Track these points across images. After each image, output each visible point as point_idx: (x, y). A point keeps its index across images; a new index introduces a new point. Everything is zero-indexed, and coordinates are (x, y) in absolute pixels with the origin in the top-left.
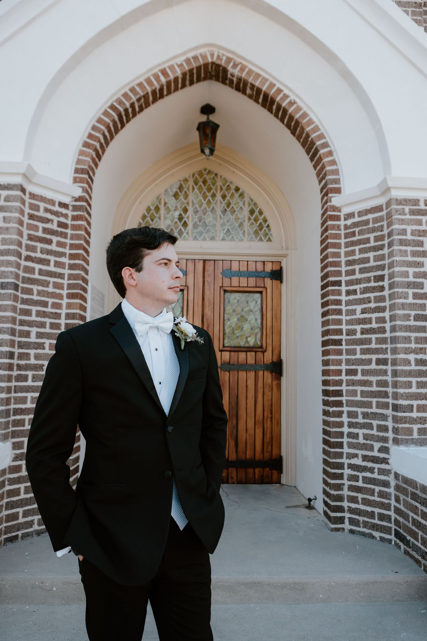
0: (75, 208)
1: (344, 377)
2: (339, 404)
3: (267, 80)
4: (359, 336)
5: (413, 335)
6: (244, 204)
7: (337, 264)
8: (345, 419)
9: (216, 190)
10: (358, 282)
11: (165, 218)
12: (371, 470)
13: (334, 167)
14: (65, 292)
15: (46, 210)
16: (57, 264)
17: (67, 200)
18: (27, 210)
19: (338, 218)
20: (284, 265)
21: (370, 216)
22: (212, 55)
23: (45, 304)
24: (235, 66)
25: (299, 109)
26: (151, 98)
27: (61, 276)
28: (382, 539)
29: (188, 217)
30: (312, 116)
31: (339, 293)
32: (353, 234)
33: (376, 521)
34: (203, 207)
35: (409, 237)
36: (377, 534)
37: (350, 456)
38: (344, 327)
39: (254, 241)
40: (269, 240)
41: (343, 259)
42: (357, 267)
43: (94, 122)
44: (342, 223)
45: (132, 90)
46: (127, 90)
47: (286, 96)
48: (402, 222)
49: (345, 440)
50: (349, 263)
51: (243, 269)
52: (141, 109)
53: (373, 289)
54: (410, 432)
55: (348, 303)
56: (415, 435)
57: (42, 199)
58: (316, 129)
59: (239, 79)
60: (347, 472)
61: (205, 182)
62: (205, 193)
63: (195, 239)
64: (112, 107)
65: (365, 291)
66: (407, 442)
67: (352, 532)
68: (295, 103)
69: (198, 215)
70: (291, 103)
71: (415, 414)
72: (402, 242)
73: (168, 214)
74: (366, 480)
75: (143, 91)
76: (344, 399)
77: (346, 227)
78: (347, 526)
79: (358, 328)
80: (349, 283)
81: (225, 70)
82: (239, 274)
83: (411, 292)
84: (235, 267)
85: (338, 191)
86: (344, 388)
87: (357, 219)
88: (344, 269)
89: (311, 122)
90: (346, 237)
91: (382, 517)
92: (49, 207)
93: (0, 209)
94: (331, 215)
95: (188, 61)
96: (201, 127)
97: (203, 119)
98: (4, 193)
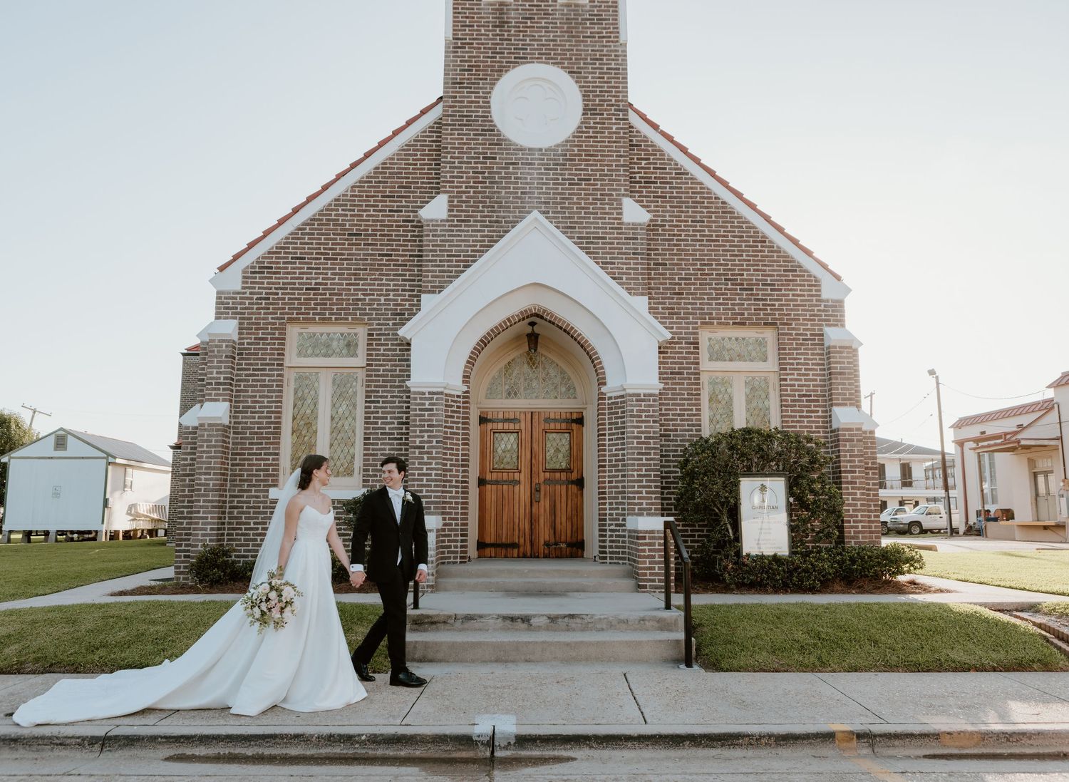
0: (464, 397)
1: (607, 485)
2: (605, 498)
3: (565, 323)
4: (614, 463)
5: (636, 462)
7: (604, 424)
8: (607, 506)
9: (539, 364)
10: (614, 434)
11: (505, 384)
12: (619, 531)
13: (603, 371)
14: (460, 442)
15: (452, 401)
16: (458, 428)
17: (460, 393)
18: (444, 403)
19: (604, 399)
20: (584, 414)
21: (619, 400)
22: (535, 309)
23: (452, 449)
24: (548, 314)
26: (501, 331)
27: (458, 434)
28: (623, 563)
29: (521, 383)
30: (591, 341)
31: (605, 440)
32: (611, 409)
33: (621, 555)
34: (530, 377)
35: (635, 413)
36: (621, 562)
37: (610, 525)
38: (607, 458)
39: (565, 398)
40: (575, 398)
41: (607, 422)
42: (613, 426)
43: (472, 350)
44: (607, 401)
45: (492, 330)
46: (489, 331)
48: (632, 405)
49: (608, 517)
50: (610, 424)
51: (558, 417)
52: (496, 337)
53: (620, 439)
54: (634, 509)
55: (609, 445)
56: (636, 511)
57: (450, 396)
58: (593, 349)
59: (551, 320)
60: (608, 533)
61: (531, 359)
62: (531, 366)
63: (525, 398)
64: (481, 340)
65: (617, 439)
66: (632, 514)
67: (610, 563)
68: (581, 334)
69: (528, 382)
70: (579, 335)
71: (636, 501)
72: (631, 416)
73: (507, 381)
74: (617, 536)
76: (607, 496)
77: (609, 404)
78: (608, 561)
79: (614, 458)
80: (610, 435)
81: (542, 316)
82: (555, 420)
83: (635, 441)
84: (552, 416)
85: (605, 384)
86: (607, 490)
87: (613, 401)
88: (607, 427)
89: (590, 345)
90: (608, 410)
91: (623, 553)
92: (453, 399)
93: (434, 404)
94: (601, 397)
95: (521, 312)
96: (529, 336)
97: (529, 329)
98: (435, 396)
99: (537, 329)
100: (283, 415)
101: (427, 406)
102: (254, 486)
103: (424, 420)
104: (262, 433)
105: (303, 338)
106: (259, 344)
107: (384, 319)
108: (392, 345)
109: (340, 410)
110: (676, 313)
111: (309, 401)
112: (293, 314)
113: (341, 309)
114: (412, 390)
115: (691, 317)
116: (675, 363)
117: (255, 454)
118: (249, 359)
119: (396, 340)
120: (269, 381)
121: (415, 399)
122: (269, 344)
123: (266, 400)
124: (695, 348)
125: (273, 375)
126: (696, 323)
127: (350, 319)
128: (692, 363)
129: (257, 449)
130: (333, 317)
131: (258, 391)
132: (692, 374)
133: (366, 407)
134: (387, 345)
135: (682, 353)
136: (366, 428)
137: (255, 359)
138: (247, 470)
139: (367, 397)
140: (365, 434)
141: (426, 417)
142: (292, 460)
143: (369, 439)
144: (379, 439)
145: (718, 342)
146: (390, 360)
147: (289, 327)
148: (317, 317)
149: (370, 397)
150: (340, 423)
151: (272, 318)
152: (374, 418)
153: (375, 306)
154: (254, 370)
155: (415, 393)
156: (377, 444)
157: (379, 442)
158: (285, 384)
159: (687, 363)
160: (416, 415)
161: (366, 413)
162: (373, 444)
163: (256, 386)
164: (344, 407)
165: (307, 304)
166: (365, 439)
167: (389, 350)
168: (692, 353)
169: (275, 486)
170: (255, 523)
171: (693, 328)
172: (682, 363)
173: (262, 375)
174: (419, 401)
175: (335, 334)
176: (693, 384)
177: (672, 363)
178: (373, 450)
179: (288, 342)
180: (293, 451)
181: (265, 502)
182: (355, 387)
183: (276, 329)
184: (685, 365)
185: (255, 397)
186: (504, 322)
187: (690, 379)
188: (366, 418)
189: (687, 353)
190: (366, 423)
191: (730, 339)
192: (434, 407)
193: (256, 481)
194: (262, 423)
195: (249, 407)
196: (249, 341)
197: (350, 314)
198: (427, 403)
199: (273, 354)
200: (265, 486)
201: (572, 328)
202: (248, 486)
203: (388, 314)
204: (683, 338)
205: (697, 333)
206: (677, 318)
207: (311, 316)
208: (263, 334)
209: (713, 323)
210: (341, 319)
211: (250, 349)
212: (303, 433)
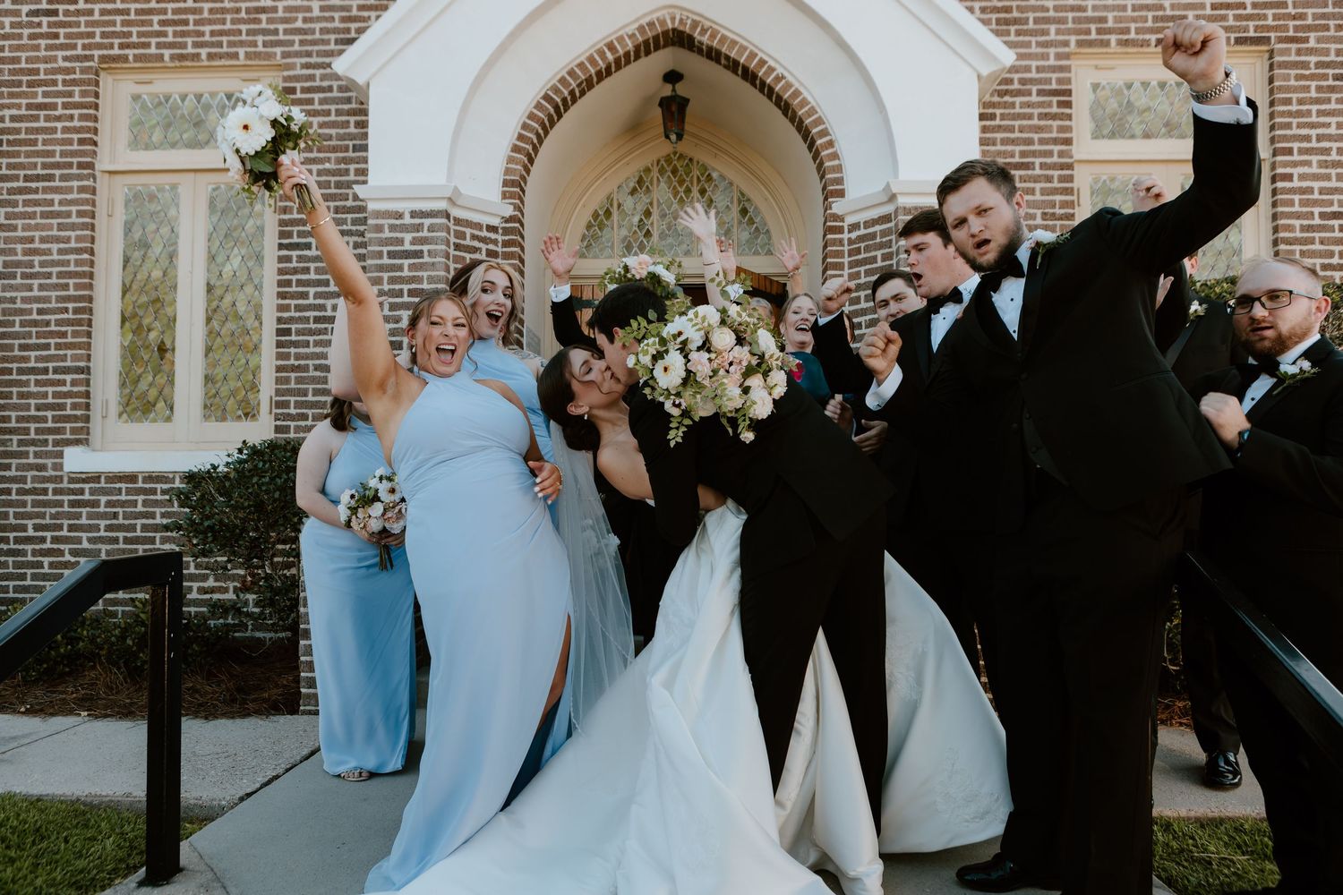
0: (506, 231)
3: (745, 48)
6: (732, 203)
9: (692, 184)
11: (620, 227)
13: (836, 162)
15: (474, 237)
17: (495, 222)
18: (453, 240)
19: (840, 230)
21: (878, 228)
22: (673, 19)
24: (704, 31)
25: (789, 85)
26: (595, 79)
29: (652, 224)
30: (805, 94)
32: (858, 251)
34: (672, 209)
39: (747, 255)
43: (524, 119)
44: (846, 236)
45: (571, 73)
46: (564, 73)
47: (772, 69)
52: (583, 93)
57: (469, 224)
58: (813, 111)
59: (710, 49)
61: (674, 172)
62: (675, 188)
64: (546, 97)
68: (783, 77)
69: (667, 220)
70: (779, 79)
73: (623, 220)
75: (585, 74)
77: (851, 242)
81: (691, 38)
85: (841, 194)
87: (862, 232)
89: (804, 102)
90: (850, 256)
92: (477, 232)
93: (424, 241)
94: (832, 226)
95: (641, 29)
96: (665, 103)
97: (667, 90)
98: (427, 222)
99: (682, 89)
100: (99, 283)
101: (407, 246)
102: (33, 443)
103: (402, 280)
104: (48, 323)
105: (144, 107)
106: (36, 118)
107: (319, 54)
108: (339, 113)
109: (227, 270)
110: (1016, 21)
111: (157, 250)
112: (111, 46)
113: (221, 33)
114: (371, 206)
115: (1053, 28)
116: (1013, 142)
117: (33, 371)
118: (17, 154)
119: (349, 100)
120: (61, 203)
121: (379, 229)
122: (58, 119)
123: (55, 247)
124: (1061, 104)
125: (69, 190)
126: (1066, 44)
127: (242, 56)
128: (1055, 141)
129: (38, 359)
130: (204, 52)
131: (37, 227)
132: (1054, 166)
133: (281, 259)
134: (328, 113)
135: (1030, 117)
136: (281, 308)
137: (28, 155)
138: (15, 407)
139: (282, 235)
140: (279, 320)
141: (406, 273)
142: (123, 385)
143: (287, 332)
144: (311, 332)
145: (1117, 92)
146: (334, 149)
147: (106, 81)
148: (167, 53)
149: (289, 235)
150: (228, 299)
151: (66, 59)
152: (300, 283)
153: (299, 24)
154: (27, 178)
155: (378, 214)
156: (307, 344)
157: (311, 339)
158: (101, 211)
159: (1042, 141)
160: (381, 268)
161: (281, 272)
162: (295, 344)
163: (32, 216)
164: (236, 262)
165: (143, 23)
166: (280, 332)
167: (333, 125)
168: (1054, 117)
169: (77, 442)
170: (37, 528)
171: (1059, 56)
172: (1029, 142)
173: (45, 190)
174: (387, 234)
175: (213, 95)
176: (1055, 191)
177: (1005, 142)
178: (298, 357)
179: (105, 113)
180: (123, 365)
181: (59, 479)
182: (261, 215)
183: (74, 82)
184: (1037, 147)
185: (32, 240)
186: (601, 53)
187: (1049, 179)
188: (281, 284)
189: (1043, 116)
190: (281, 296)
191: (1145, 85)
192: (425, 248)
193: (38, 431)
194: (47, 300)
195: (18, 264)
196: (14, 112)
197: (242, 44)
198: (408, 237)
199: (70, 142)
200: (56, 443)
201: (762, 62)
202: (21, 443)
203: (327, 42)
204: (1031, 81)
205: (1067, 69)
206: (1018, 33)
207: (153, 50)
208: (45, 94)
209: (1106, 44)
210: (221, 56)
211: (18, 131)
212: (146, 322)
